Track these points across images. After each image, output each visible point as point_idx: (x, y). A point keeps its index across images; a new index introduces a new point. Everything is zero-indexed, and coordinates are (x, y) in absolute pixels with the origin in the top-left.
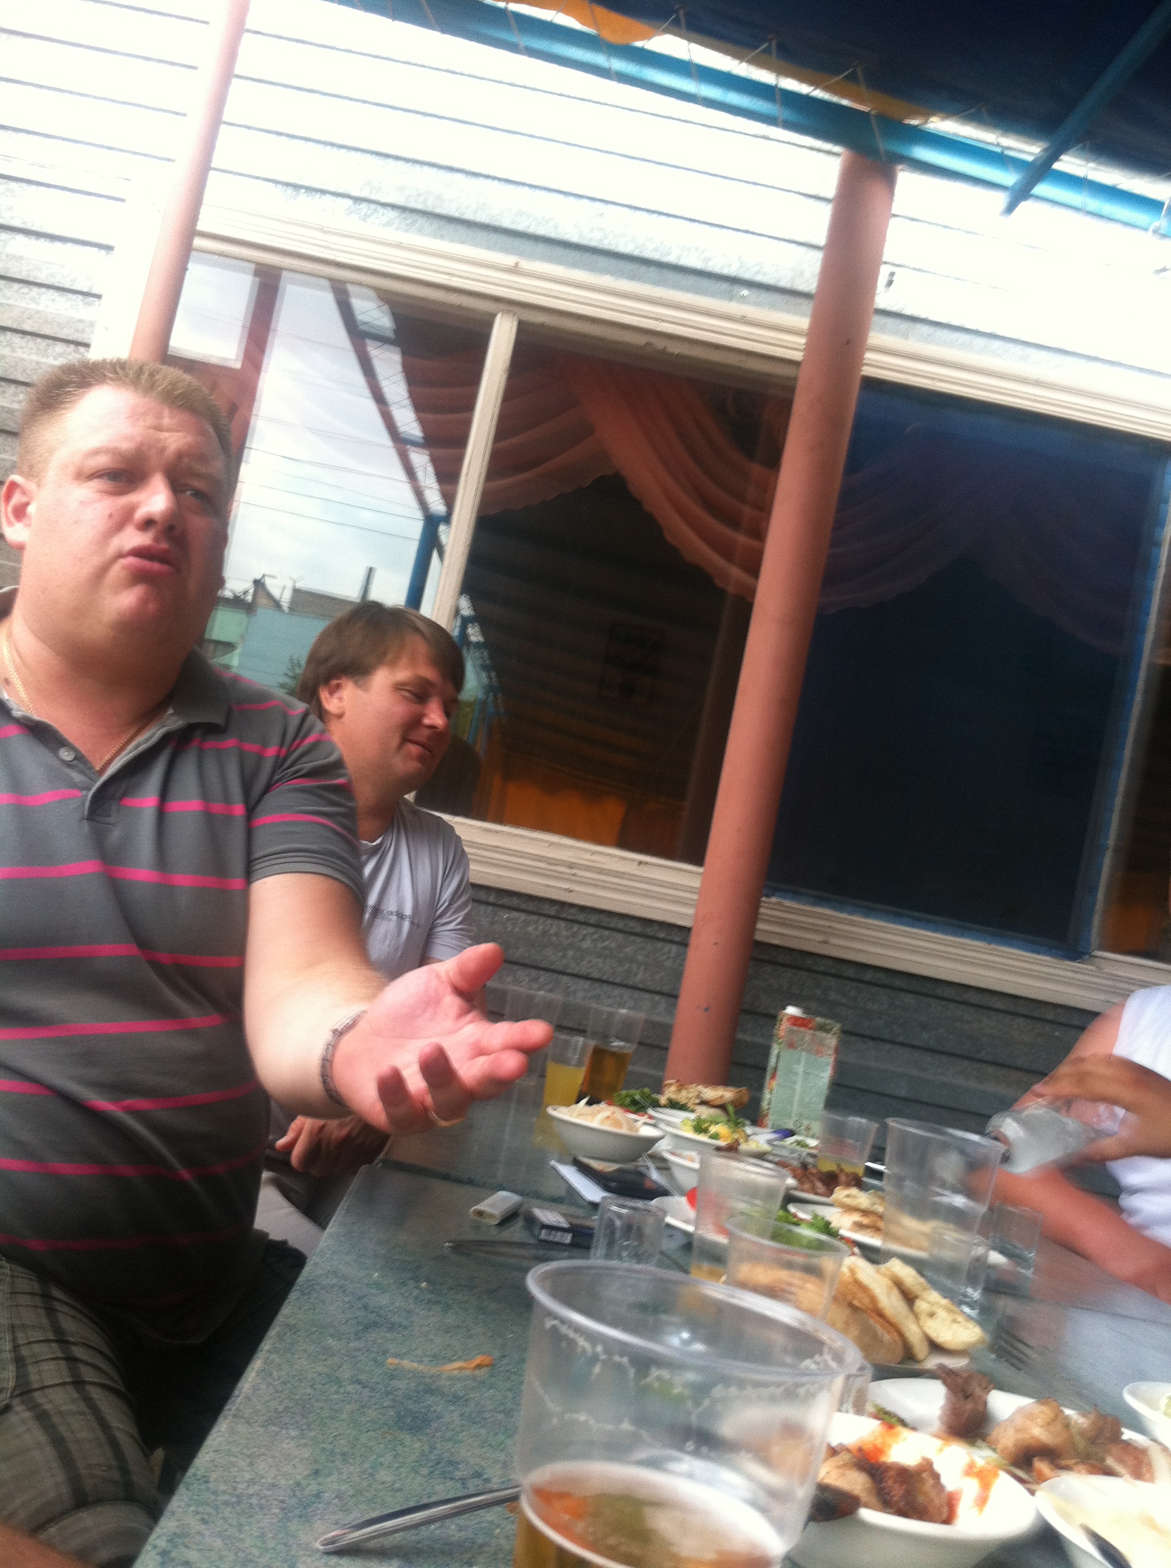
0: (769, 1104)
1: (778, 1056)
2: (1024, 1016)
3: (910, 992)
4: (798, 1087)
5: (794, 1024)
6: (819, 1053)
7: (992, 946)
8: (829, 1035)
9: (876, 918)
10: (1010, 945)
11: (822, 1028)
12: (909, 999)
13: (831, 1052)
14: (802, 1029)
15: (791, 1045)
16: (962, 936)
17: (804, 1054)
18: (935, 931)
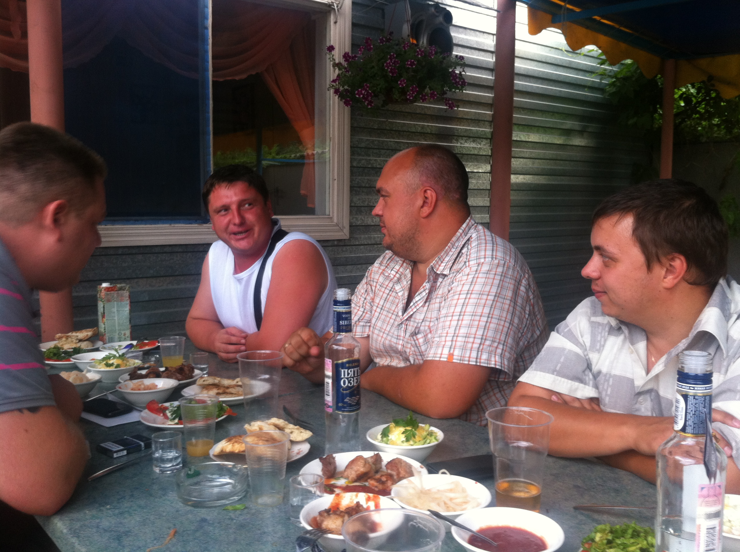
0: (105, 330)
1: (104, 307)
2: (191, 252)
3: (140, 254)
4: (116, 318)
5: (108, 291)
6: (121, 300)
7: (172, 225)
8: (125, 292)
9: (118, 224)
10: (180, 223)
11: (121, 289)
12: (140, 257)
13: (128, 298)
14: (113, 292)
15: (109, 301)
16: (158, 223)
17: (115, 302)
18: (146, 224)
